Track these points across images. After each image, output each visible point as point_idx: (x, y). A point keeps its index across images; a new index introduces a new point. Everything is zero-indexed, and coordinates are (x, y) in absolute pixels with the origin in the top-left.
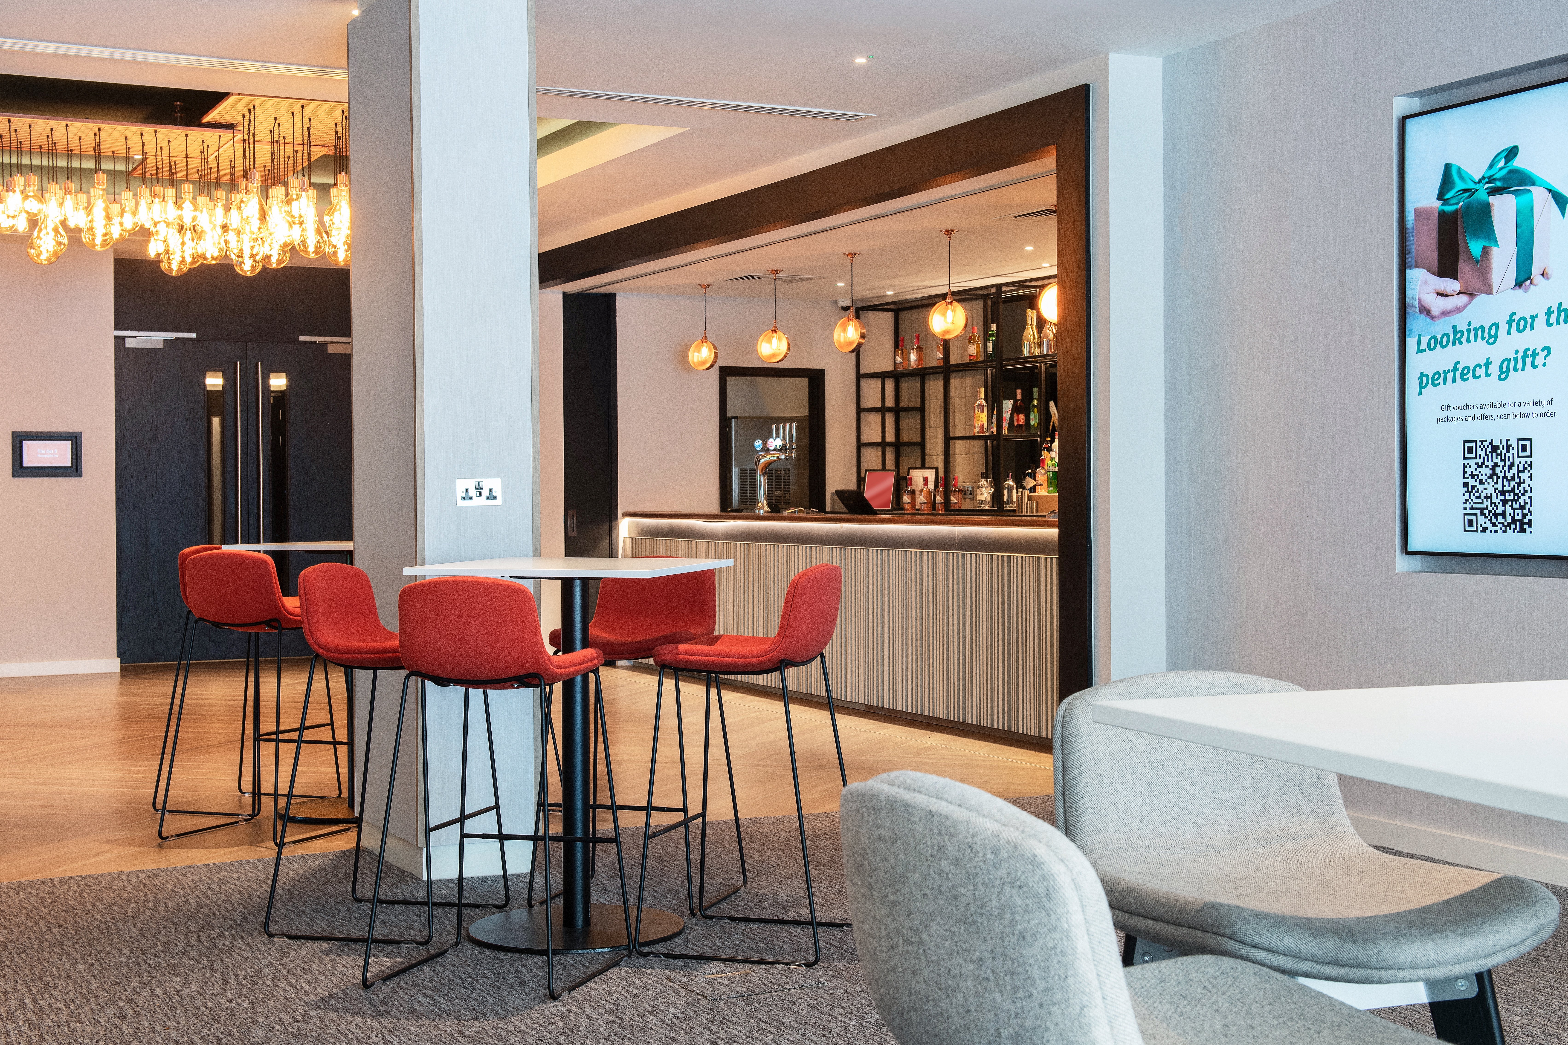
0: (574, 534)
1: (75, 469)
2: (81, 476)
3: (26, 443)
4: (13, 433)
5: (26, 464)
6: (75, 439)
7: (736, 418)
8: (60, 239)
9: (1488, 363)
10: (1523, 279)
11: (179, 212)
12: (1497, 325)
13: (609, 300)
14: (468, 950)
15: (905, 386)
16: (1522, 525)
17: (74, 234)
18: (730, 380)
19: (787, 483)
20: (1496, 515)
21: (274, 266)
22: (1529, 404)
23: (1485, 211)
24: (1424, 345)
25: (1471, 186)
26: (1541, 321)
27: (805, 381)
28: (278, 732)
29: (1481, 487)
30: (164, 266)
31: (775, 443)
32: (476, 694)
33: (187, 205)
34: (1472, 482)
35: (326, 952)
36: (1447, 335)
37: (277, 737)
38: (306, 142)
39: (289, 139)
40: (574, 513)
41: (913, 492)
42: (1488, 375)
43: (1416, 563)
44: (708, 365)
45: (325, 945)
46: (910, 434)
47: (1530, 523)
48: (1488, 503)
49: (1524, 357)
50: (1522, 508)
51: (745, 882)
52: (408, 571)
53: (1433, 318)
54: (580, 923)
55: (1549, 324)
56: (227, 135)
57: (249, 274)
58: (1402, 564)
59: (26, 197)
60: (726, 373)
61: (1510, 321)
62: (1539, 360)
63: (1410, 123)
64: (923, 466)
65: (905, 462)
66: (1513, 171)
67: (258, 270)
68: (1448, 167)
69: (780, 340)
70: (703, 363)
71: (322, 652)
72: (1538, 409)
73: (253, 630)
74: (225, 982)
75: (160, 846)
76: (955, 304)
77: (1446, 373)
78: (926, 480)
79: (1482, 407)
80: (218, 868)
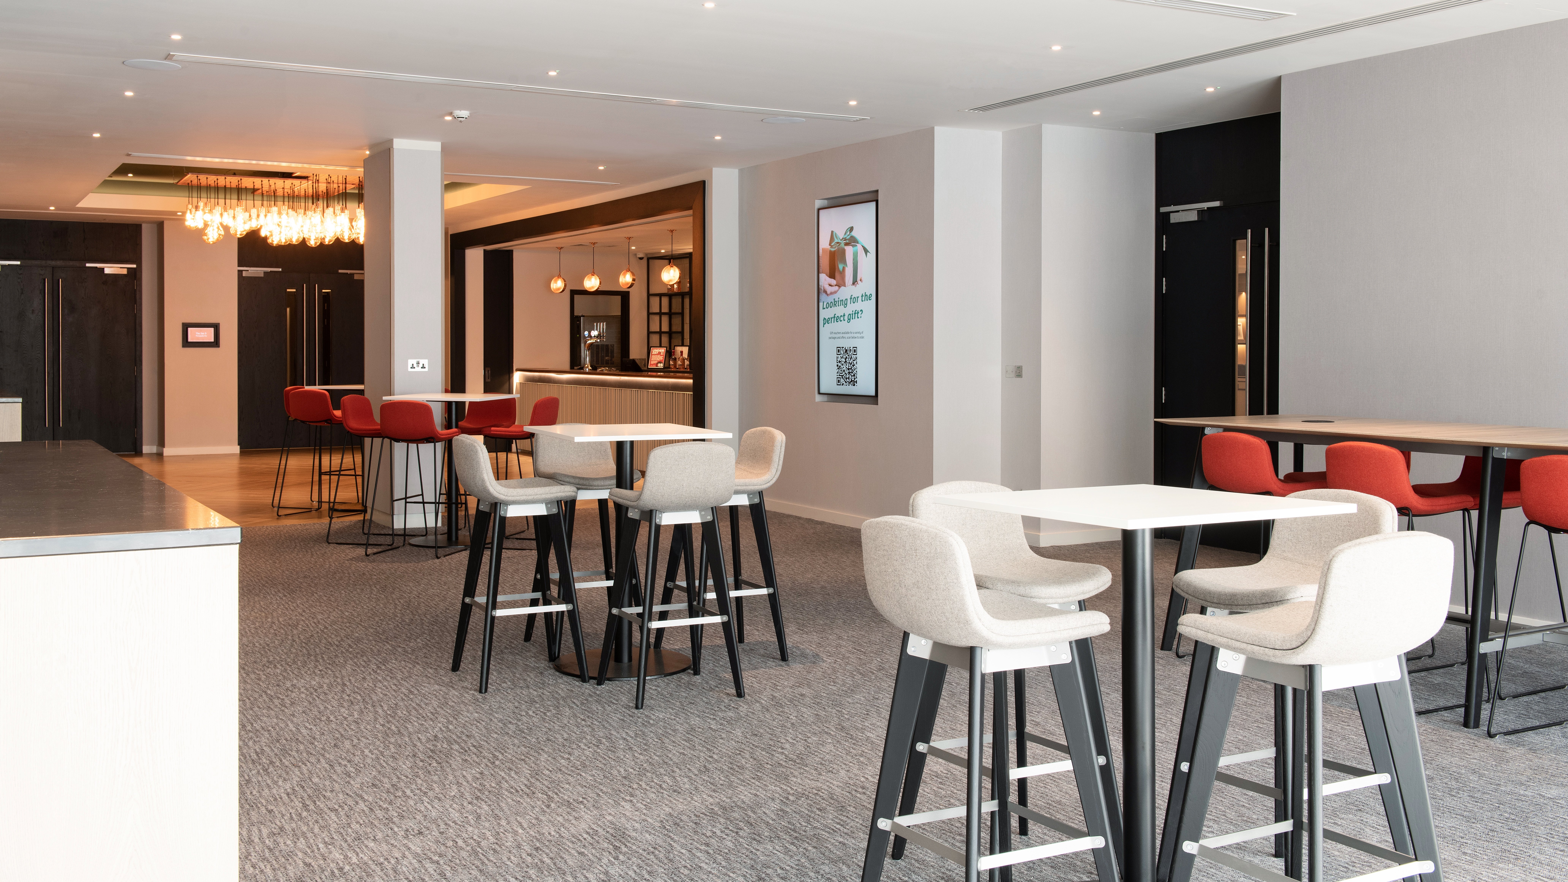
0: (489, 380)
1: (216, 343)
2: (219, 347)
3: (189, 329)
4: (183, 324)
5: (190, 340)
6: (216, 327)
7: (583, 316)
8: (220, 233)
9: (844, 315)
10: (855, 282)
11: (280, 220)
12: (847, 299)
13: (509, 254)
14: (408, 548)
15: (674, 300)
16: (854, 383)
17: (226, 229)
18: (576, 296)
19: (612, 352)
20: (846, 378)
21: (327, 243)
22: (856, 333)
23: (843, 252)
24: (825, 307)
25: (840, 241)
26: (860, 299)
27: (619, 297)
28: (330, 471)
29: (842, 366)
30: (269, 241)
31: (594, 333)
32: (413, 446)
33: (284, 216)
34: (839, 364)
35: (351, 548)
36: (832, 302)
37: (330, 473)
38: (344, 182)
39: (336, 181)
40: (489, 369)
41: (675, 359)
42: (844, 320)
43: (825, 398)
44: (561, 290)
45: (351, 546)
46: (676, 328)
47: (856, 382)
48: (844, 373)
49: (855, 313)
50: (854, 376)
51: (528, 529)
52: (385, 398)
53: (828, 295)
54: (454, 539)
55: (862, 301)
56: (304, 181)
57: (313, 246)
58: (818, 398)
59: (205, 213)
60: (574, 293)
61: (851, 298)
62: (859, 315)
63: (821, 211)
64: (683, 345)
65: (674, 342)
66: (852, 237)
67: (318, 244)
68: (832, 232)
69: (596, 279)
70: (559, 289)
71: (350, 430)
72: (859, 335)
73: (319, 424)
74: (312, 555)
75: (278, 519)
76: (674, 267)
77: (831, 318)
78: (682, 352)
79: (843, 333)
80: (305, 525)
